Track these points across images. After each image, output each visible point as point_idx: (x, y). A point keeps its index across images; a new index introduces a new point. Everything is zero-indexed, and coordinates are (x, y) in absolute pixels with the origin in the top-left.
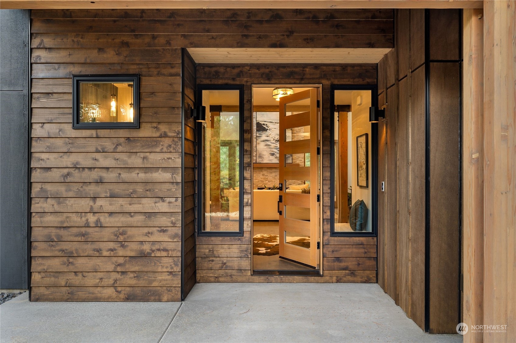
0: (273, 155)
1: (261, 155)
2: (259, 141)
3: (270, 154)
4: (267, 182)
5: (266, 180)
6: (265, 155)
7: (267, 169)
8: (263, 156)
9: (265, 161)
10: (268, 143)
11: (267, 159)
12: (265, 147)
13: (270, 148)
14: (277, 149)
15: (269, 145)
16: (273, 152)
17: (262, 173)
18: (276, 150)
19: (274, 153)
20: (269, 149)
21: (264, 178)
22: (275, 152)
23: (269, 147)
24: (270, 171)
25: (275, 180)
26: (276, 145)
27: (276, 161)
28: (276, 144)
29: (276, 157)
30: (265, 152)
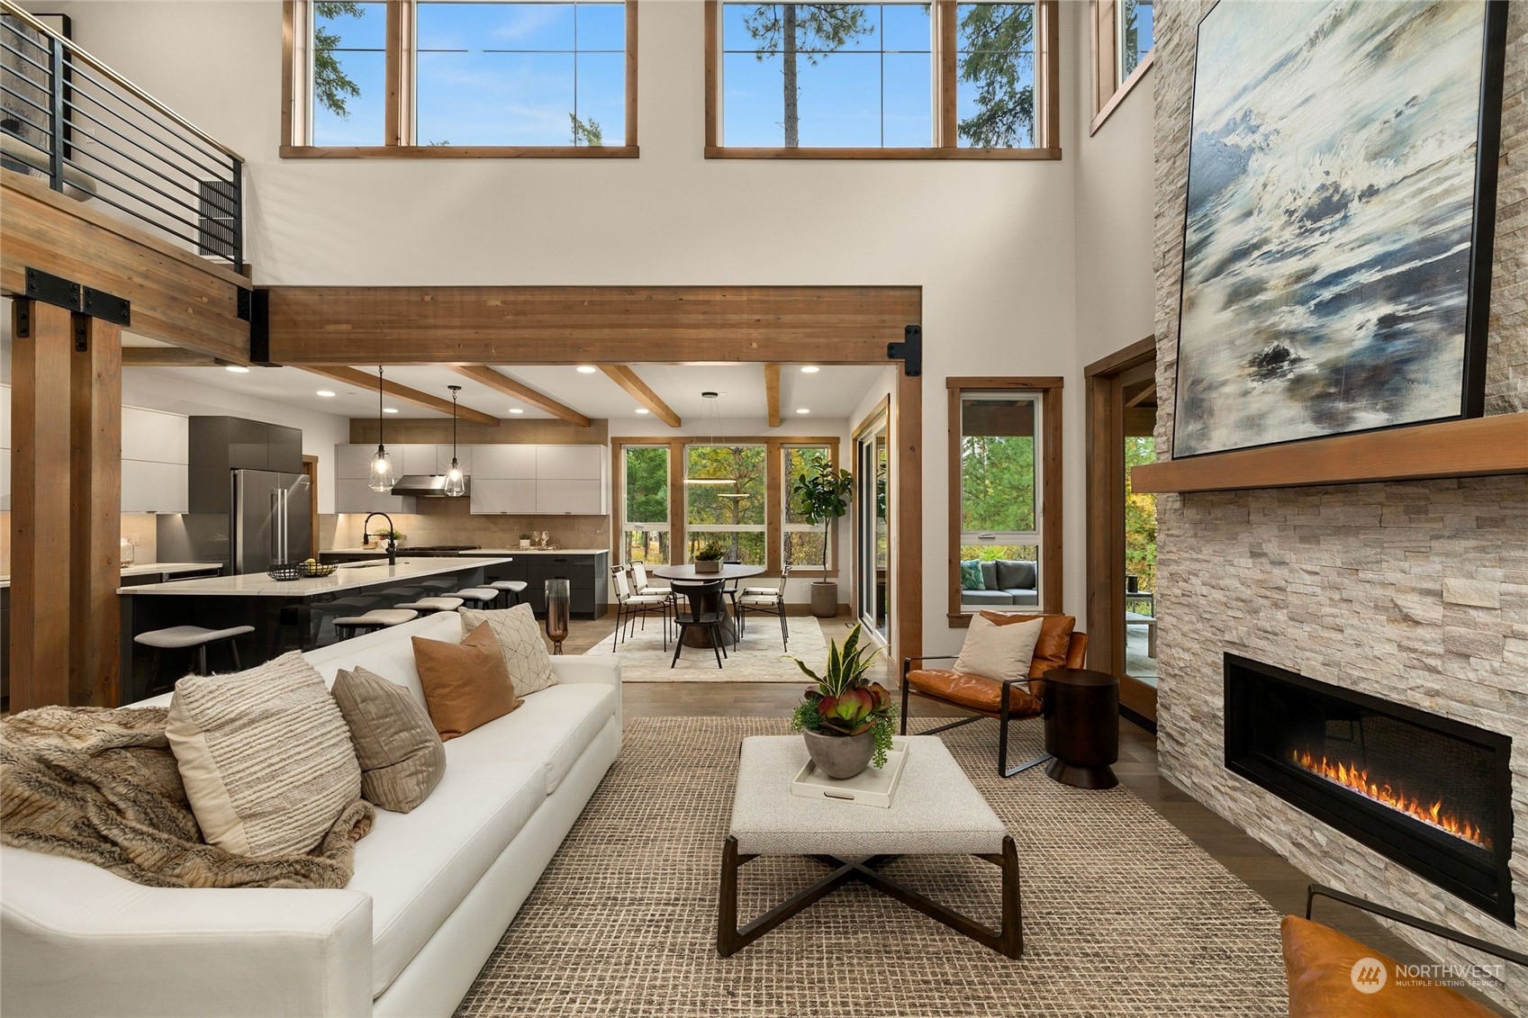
0: (1271, 363)
1: (1200, 387)
2: (1195, 280)
3: (1252, 363)
4: (1281, 615)
5: (1276, 595)
6: (1224, 384)
7: (1283, 502)
8: (1214, 395)
9: (1222, 436)
10: (1248, 270)
11: (1234, 417)
12: (1228, 315)
13: (1255, 311)
14: (1303, 301)
15: (1254, 288)
16: (1278, 335)
17: (1245, 538)
18: (1300, 310)
19: (1286, 344)
20: (1252, 324)
21: (1260, 583)
22: (1292, 335)
23: (1252, 308)
24: (1301, 520)
25: (1344, 610)
26: (1306, 263)
27: (1291, 421)
28: (1304, 252)
29: (1299, 381)
30: (1225, 355)
